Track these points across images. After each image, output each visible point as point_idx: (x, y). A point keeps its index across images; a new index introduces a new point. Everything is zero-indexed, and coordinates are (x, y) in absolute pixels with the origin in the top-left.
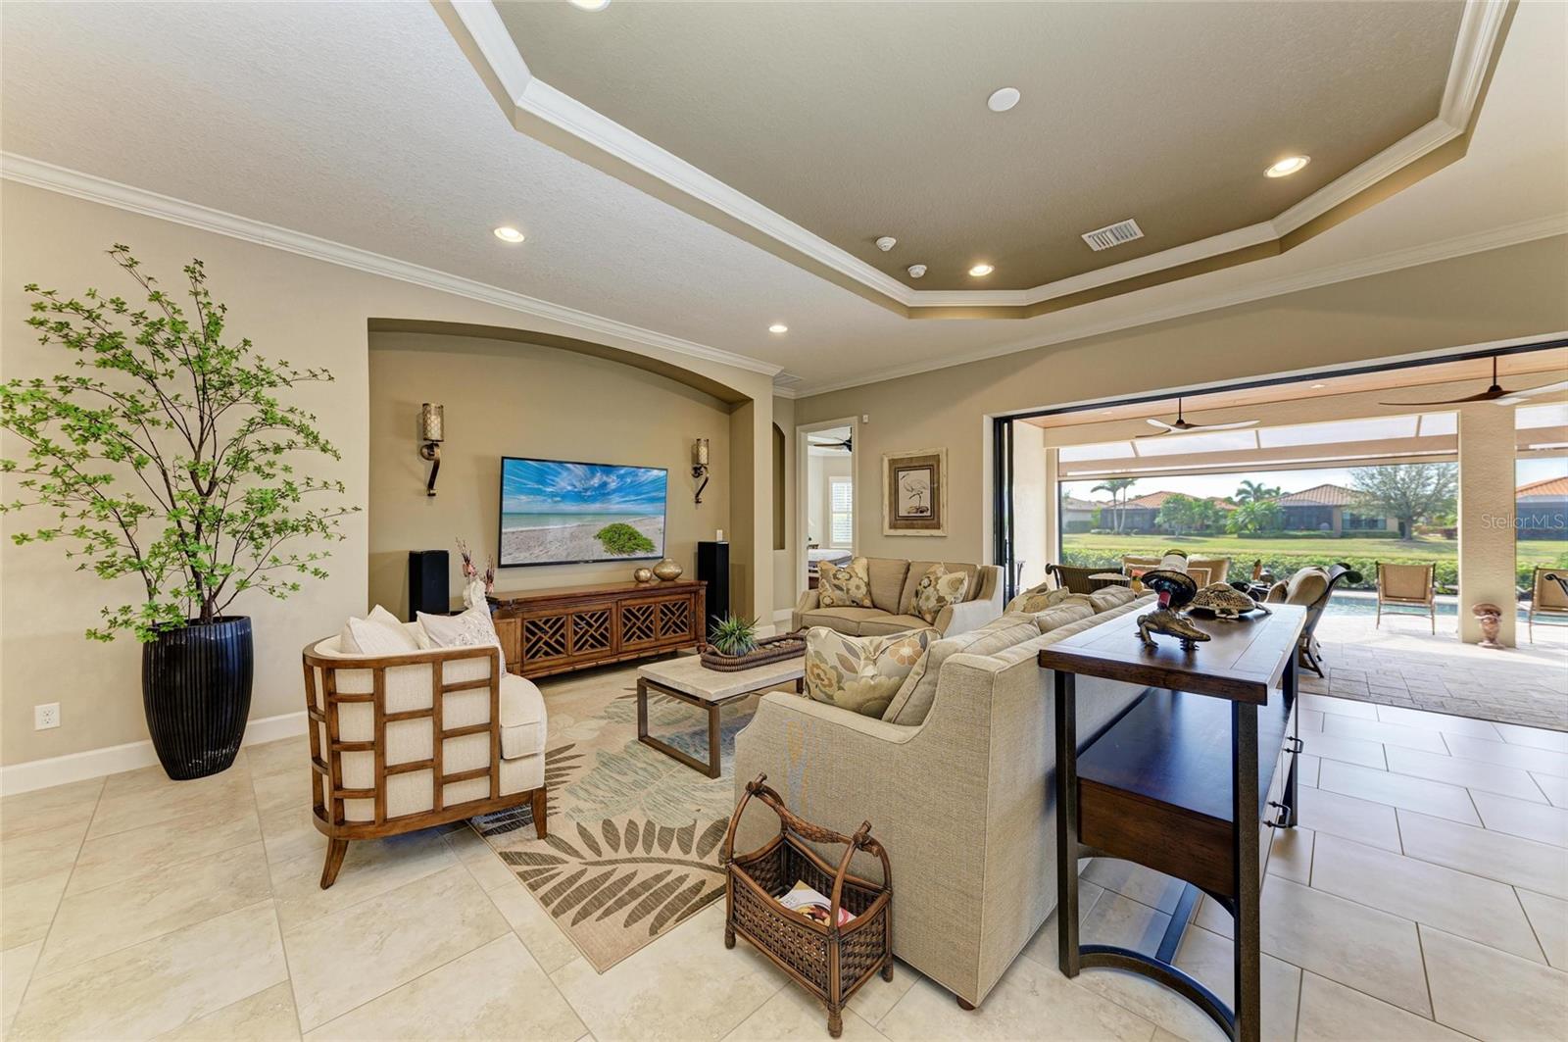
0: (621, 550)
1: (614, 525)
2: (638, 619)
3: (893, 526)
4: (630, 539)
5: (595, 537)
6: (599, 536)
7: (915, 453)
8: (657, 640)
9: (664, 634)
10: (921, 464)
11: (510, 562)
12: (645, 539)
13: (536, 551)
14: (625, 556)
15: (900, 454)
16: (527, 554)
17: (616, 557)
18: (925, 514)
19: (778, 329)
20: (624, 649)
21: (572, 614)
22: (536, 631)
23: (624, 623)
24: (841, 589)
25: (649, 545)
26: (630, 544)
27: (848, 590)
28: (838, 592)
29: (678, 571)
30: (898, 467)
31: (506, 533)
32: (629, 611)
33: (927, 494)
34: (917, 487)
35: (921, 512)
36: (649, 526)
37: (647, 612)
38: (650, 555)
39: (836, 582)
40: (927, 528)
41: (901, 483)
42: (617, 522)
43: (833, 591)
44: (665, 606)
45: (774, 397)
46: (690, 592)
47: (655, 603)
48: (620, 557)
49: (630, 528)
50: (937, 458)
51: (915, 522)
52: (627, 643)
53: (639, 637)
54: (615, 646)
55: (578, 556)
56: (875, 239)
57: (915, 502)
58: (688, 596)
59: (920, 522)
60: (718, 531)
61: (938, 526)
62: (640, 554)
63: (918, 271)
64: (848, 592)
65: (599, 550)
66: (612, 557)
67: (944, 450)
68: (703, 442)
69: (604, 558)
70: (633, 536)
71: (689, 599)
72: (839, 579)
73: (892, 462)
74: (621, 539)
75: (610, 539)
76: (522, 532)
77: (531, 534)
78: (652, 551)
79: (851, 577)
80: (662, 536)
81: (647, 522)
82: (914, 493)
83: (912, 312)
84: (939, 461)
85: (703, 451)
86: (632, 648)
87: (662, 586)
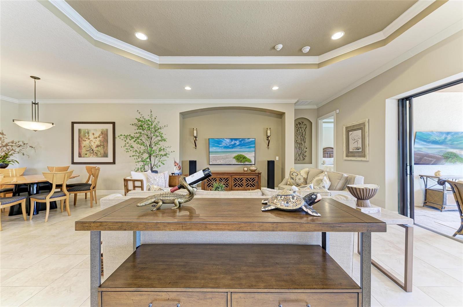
0: (241, 162)
1: (238, 155)
2: (238, 181)
3: (347, 156)
4: (243, 159)
5: (233, 158)
6: (234, 158)
7: (355, 123)
8: (244, 188)
9: (247, 187)
10: (358, 128)
11: (212, 164)
12: (248, 159)
13: (218, 161)
14: (242, 163)
15: (349, 125)
16: (215, 162)
17: (239, 164)
18: (359, 150)
19: (275, 88)
20: (234, 189)
21: (218, 178)
22: (210, 181)
23: (234, 182)
24: (293, 179)
25: (250, 161)
26: (244, 160)
27: (296, 180)
28: (292, 180)
29: (255, 169)
30: (349, 130)
31: (211, 157)
32: (235, 179)
33: (360, 141)
34: (356, 138)
35: (358, 149)
36: (250, 156)
37: (241, 180)
38: (250, 164)
39: (292, 176)
40: (360, 157)
41: (350, 137)
42: (239, 154)
43: (291, 179)
44: (247, 179)
45: (295, 110)
46: (256, 175)
47: (244, 177)
48: (241, 164)
49: (243, 156)
50: (364, 124)
51: (355, 154)
52: (235, 188)
53: (239, 186)
54: (230, 188)
55: (228, 163)
56: (274, 48)
57: (355, 145)
58: (255, 176)
59: (357, 154)
60: (277, 157)
61: (364, 156)
62: (247, 163)
63: (307, 49)
64: (295, 181)
65: (234, 162)
66: (238, 164)
67: (367, 120)
68: (269, 129)
69: (236, 164)
70: (244, 158)
71: (256, 177)
72: (293, 175)
73: (347, 128)
74: (241, 159)
75: (237, 159)
76: (214, 156)
77: (216, 157)
78: (251, 162)
79: (298, 175)
80: (254, 158)
81: (249, 154)
82: (355, 141)
83: (319, 65)
84: (365, 126)
85: (269, 132)
86: (236, 189)
87: (251, 173)
